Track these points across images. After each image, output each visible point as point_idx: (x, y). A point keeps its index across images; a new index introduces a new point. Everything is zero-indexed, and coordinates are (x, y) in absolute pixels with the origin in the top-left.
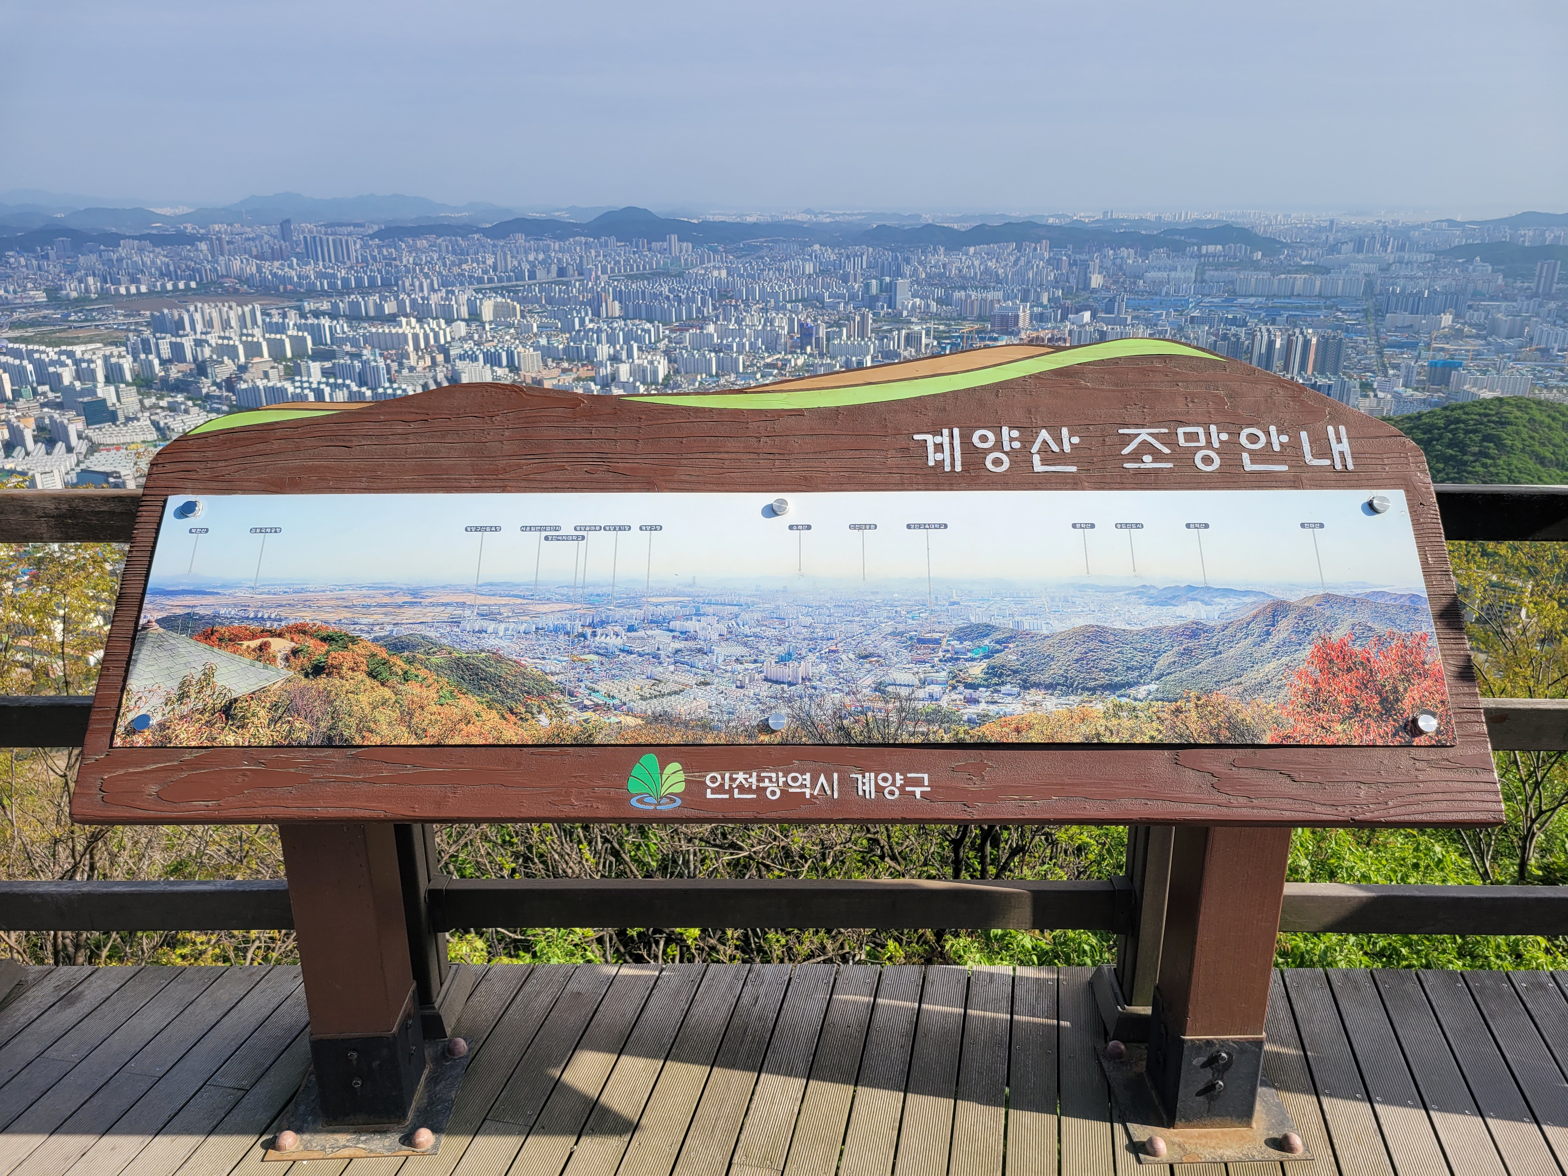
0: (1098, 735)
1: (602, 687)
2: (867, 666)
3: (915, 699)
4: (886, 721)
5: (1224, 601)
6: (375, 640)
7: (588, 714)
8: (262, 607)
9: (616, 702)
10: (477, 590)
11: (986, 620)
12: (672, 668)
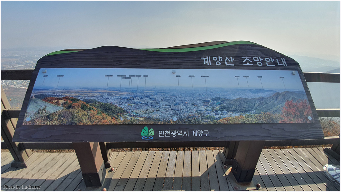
0: (244, 122)
1: (135, 111)
2: (194, 106)
3: (205, 114)
4: (199, 118)
5: (267, 92)
6: (83, 100)
7: (132, 117)
8: (58, 93)
9: (138, 114)
10: (107, 89)
11: (219, 96)
12: (151, 107)
